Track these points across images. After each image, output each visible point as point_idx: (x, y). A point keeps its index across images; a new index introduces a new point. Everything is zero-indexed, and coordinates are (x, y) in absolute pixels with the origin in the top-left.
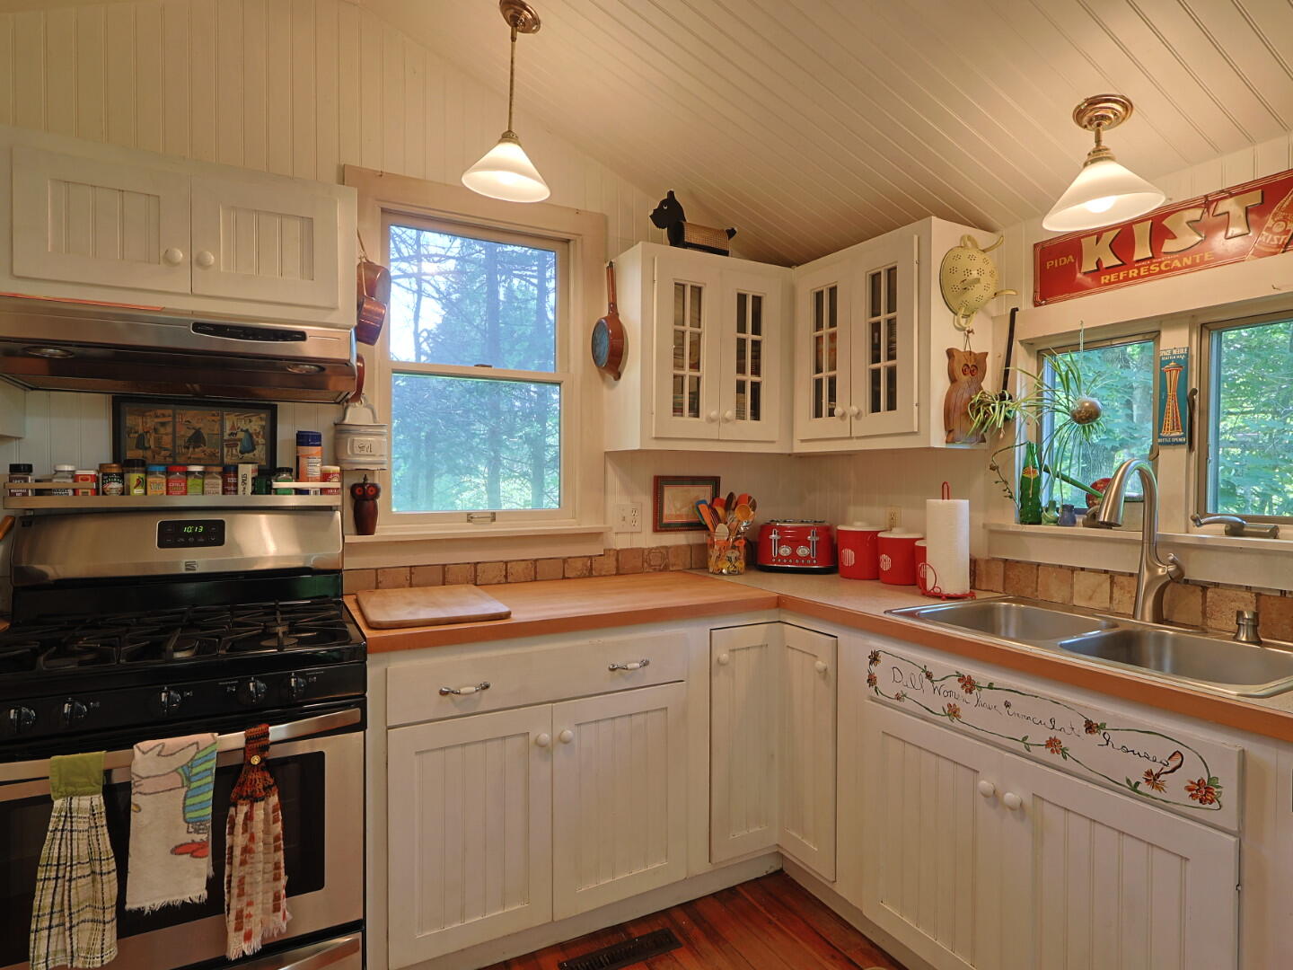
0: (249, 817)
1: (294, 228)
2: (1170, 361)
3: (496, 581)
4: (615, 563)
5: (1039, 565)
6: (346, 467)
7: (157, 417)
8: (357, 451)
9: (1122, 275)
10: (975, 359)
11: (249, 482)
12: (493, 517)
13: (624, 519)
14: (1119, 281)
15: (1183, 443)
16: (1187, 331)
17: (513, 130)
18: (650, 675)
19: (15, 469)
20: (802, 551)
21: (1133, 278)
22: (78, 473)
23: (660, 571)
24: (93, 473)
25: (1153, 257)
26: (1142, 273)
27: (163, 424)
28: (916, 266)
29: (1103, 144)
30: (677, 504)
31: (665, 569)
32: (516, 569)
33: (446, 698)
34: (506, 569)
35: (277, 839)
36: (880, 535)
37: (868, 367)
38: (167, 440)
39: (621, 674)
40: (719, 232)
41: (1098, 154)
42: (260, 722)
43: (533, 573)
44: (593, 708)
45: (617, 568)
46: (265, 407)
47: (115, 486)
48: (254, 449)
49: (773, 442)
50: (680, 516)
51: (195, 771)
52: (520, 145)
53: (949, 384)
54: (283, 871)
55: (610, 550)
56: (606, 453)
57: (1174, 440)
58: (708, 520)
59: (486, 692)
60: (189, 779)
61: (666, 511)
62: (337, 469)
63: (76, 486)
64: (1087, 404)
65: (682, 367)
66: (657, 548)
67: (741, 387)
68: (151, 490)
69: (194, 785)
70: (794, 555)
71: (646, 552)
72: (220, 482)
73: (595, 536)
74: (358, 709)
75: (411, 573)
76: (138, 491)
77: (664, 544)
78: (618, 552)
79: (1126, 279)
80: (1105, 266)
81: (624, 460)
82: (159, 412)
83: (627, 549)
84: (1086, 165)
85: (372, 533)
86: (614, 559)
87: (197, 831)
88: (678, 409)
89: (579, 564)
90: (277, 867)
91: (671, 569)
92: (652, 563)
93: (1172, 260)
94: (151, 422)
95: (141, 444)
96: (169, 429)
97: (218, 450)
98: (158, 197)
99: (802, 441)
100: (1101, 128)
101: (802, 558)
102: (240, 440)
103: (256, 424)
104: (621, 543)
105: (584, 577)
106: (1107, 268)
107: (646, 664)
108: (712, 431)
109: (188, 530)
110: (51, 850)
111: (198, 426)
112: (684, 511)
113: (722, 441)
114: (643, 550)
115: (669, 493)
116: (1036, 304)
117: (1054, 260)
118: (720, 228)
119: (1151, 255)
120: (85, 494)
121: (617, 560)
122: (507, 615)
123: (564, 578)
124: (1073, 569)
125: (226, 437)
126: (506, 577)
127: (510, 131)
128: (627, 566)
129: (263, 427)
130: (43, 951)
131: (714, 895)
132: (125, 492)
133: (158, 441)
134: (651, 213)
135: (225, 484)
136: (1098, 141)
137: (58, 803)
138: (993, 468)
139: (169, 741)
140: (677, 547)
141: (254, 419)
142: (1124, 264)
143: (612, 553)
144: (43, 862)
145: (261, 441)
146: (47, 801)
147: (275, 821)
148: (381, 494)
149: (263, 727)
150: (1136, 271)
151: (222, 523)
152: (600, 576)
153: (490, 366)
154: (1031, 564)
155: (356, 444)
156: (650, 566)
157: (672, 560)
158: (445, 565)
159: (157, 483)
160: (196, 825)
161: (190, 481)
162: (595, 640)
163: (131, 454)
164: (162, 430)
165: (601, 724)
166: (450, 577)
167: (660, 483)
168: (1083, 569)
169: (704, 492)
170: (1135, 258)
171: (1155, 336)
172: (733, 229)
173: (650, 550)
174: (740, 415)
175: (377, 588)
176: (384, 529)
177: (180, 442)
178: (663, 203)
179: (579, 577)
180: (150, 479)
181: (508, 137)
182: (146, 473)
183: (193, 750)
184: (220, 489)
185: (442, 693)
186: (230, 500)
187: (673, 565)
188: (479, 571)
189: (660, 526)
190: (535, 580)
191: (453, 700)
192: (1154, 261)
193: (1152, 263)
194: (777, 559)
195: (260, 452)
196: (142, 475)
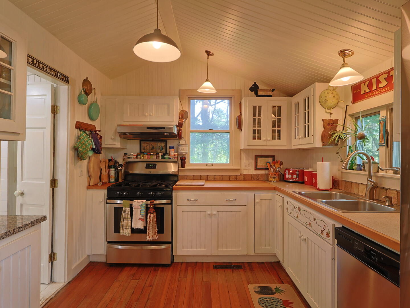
0: (150, 216)
1: (166, 106)
2: (381, 120)
3: (212, 180)
4: (243, 177)
5: (352, 182)
6: (179, 153)
7: (146, 144)
8: (181, 150)
9: (370, 94)
10: (333, 121)
11: (161, 156)
12: (212, 165)
13: (246, 166)
14: (370, 96)
15: (384, 145)
16: (386, 111)
17: (208, 78)
18: (236, 203)
19: (125, 154)
20: (294, 176)
21: (373, 95)
22: (134, 154)
23: (257, 180)
24: (136, 154)
25: (377, 89)
26: (374, 94)
27: (148, 145)
28: (312, 97)
29: (345, 62)
30: (261, 163)
31: (258, 180)
32: (217, 177)
33: (188, 201)
34: (215, 177)
35: (155, 221)
36: (313, 173)
37: (304, 125)
38: (148, 148)
39: (229, 202)
40: (270, 90)
41: (344, 65)
42: (153, 200)
43: (221, 179)
44: (222, 208)
45: (244, 179)
46: (164, 141)
47: (139, 157)
48: (163, 150)
49: (285, 146)
50: (263, 166)
51: (142, 206)
52: (210, 82)
53: (323, 129)
54: (156, 228)
55: (242, 174)
56: (241, 149)
57: (382, 144)
58: (269, 167)
59: (197, 201)
60: (141, 207)
61: (258, 165)
62: (177, 153)
63: (133, 157)
64: (361, 134)
65: (255, 127)
66: (256, 174)
67: (274, 131)
68: (144, 158)
69: (142, 209)
70: (292, 178)
71: (252, 175)
72: (156, 156)
73: (238, 170)
74: (170, 200)
75: (193, 177)
76: (142, 158)
77: (258, 173)
78: (244, 175)
79: (371, 96)
80: (366, 92)
81: (246, 151)
82: (147, 143)
83: (247, 174)
84: (341, 68)
85: (184, 167)
86: (243, 176)
87: (142, 217)
88: (254, 138)
89: (233, 177)
90: (155, 227)
91: (260, 180)
92: (254, 178)
93: (381, 90)
94: (146, 145)
95: (144, 149)
96: (148, 146)
97: (156, 150)
98: (144, 104)
99: (294, 145)
100: (345, 58)
101: (295, 178)
102: (160, 148)
103: (163, 145)
104: (245, 172)
105: (235, 180)
106: (367, 92)
107: (235, 200)
108: (264, 143)
109: (150, 165)
110: (123, 215)
111: (153, 145)
112: (264, 165)
113: (268, 146)
114: (251, 174)
115: (259, 160)
116: (353, 104)
117: (355, 90)
118: (270, 89)
119: (376, 88)
120: (134, 158)
121: (244, 177)
122: (203, 185)
123: (230, 180)
124: (359, 184)
125: (158, 147)
126: (215, 179)
127: (208, 79)
128: (247, 178)
129: (164, 145)
130: (121, 232)
131: (257, 262)
132: (140, 158)
133: (147, 148)
134: (249, 89)
135: (157, 157)
136: (344, 61)
137: (124, 208)
138: (337, 153)
139: (139, 201)
140: (262, 174)
141: (163, 143)
142: (370, 91)
143: (242, 175)
144: (122, 217)
145: (164, 148)
146: (122, 208)
147: (155, 218)
148: (186, 159)
149: (153, 201)
150: (373, 93)
151: (156, 164)
152: (239, 180)
153: (212, 130)
154: (350, 182)
155: (181, 148)
156: (253, 179)
157: (260, 178)
158: (200, 175)
159: (145, 156)
160: (142, 216)
161: (151, 156)
162: (223, 193)
163: (143, 151)
164: (147, 146)
165: (224, 212)
166: (201, 178)
167: (256, 157)
168: (361, 184)
169: (270, 160)
170: (373, 89)
171: (379, 113)
172: (274, 89)
173: (254, 175)
174: (274, 138)
175: (186, 179)
176: (187, 167)
177: (150, 148)
178: (253, 85)
179: (233, 180)
180: (144, 156)
181: (207, 80)
182: (144, 154)
183: (142, 203)
184: (156, 158)
185: (188, 200)
186: (157, 160)
187: (260, 179)
188: (208, 177)
189: (256, 168)
190: (222, 180)
191: (190, 202)
192: (377, 90)
193: (376, 91)
194: (288, 178)
195: (164, 150)
196: (143, 155)
